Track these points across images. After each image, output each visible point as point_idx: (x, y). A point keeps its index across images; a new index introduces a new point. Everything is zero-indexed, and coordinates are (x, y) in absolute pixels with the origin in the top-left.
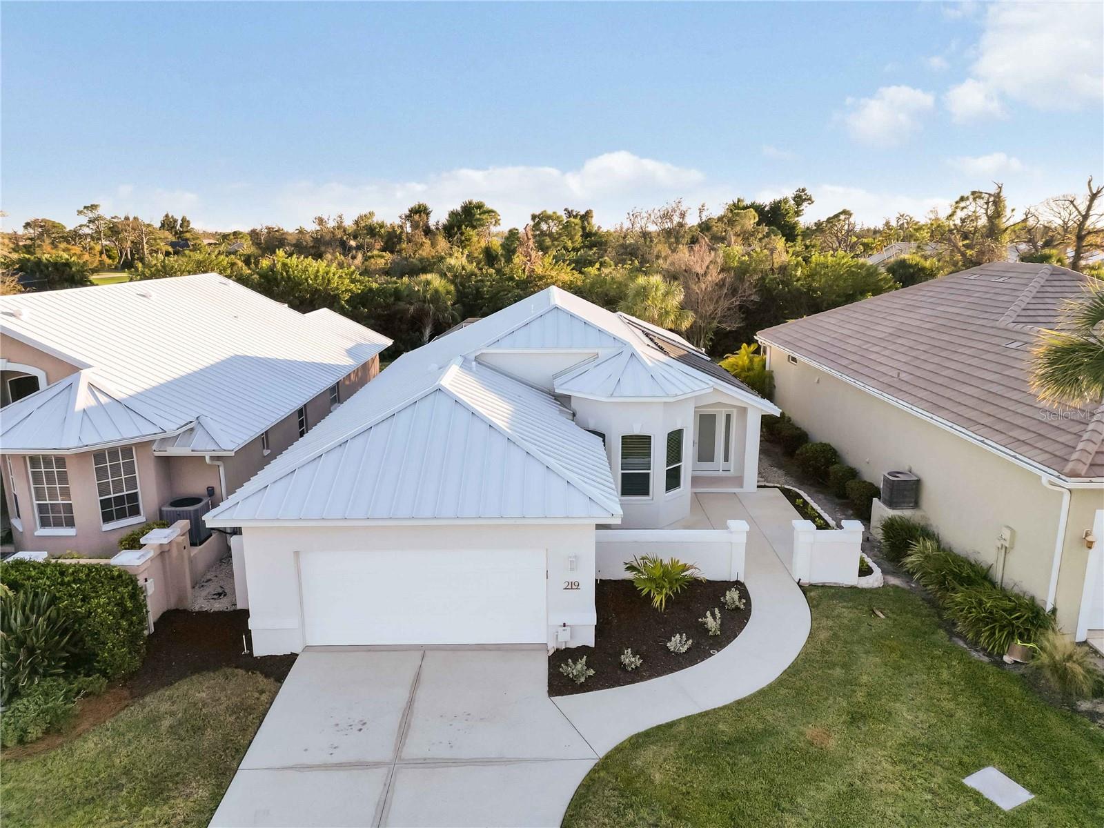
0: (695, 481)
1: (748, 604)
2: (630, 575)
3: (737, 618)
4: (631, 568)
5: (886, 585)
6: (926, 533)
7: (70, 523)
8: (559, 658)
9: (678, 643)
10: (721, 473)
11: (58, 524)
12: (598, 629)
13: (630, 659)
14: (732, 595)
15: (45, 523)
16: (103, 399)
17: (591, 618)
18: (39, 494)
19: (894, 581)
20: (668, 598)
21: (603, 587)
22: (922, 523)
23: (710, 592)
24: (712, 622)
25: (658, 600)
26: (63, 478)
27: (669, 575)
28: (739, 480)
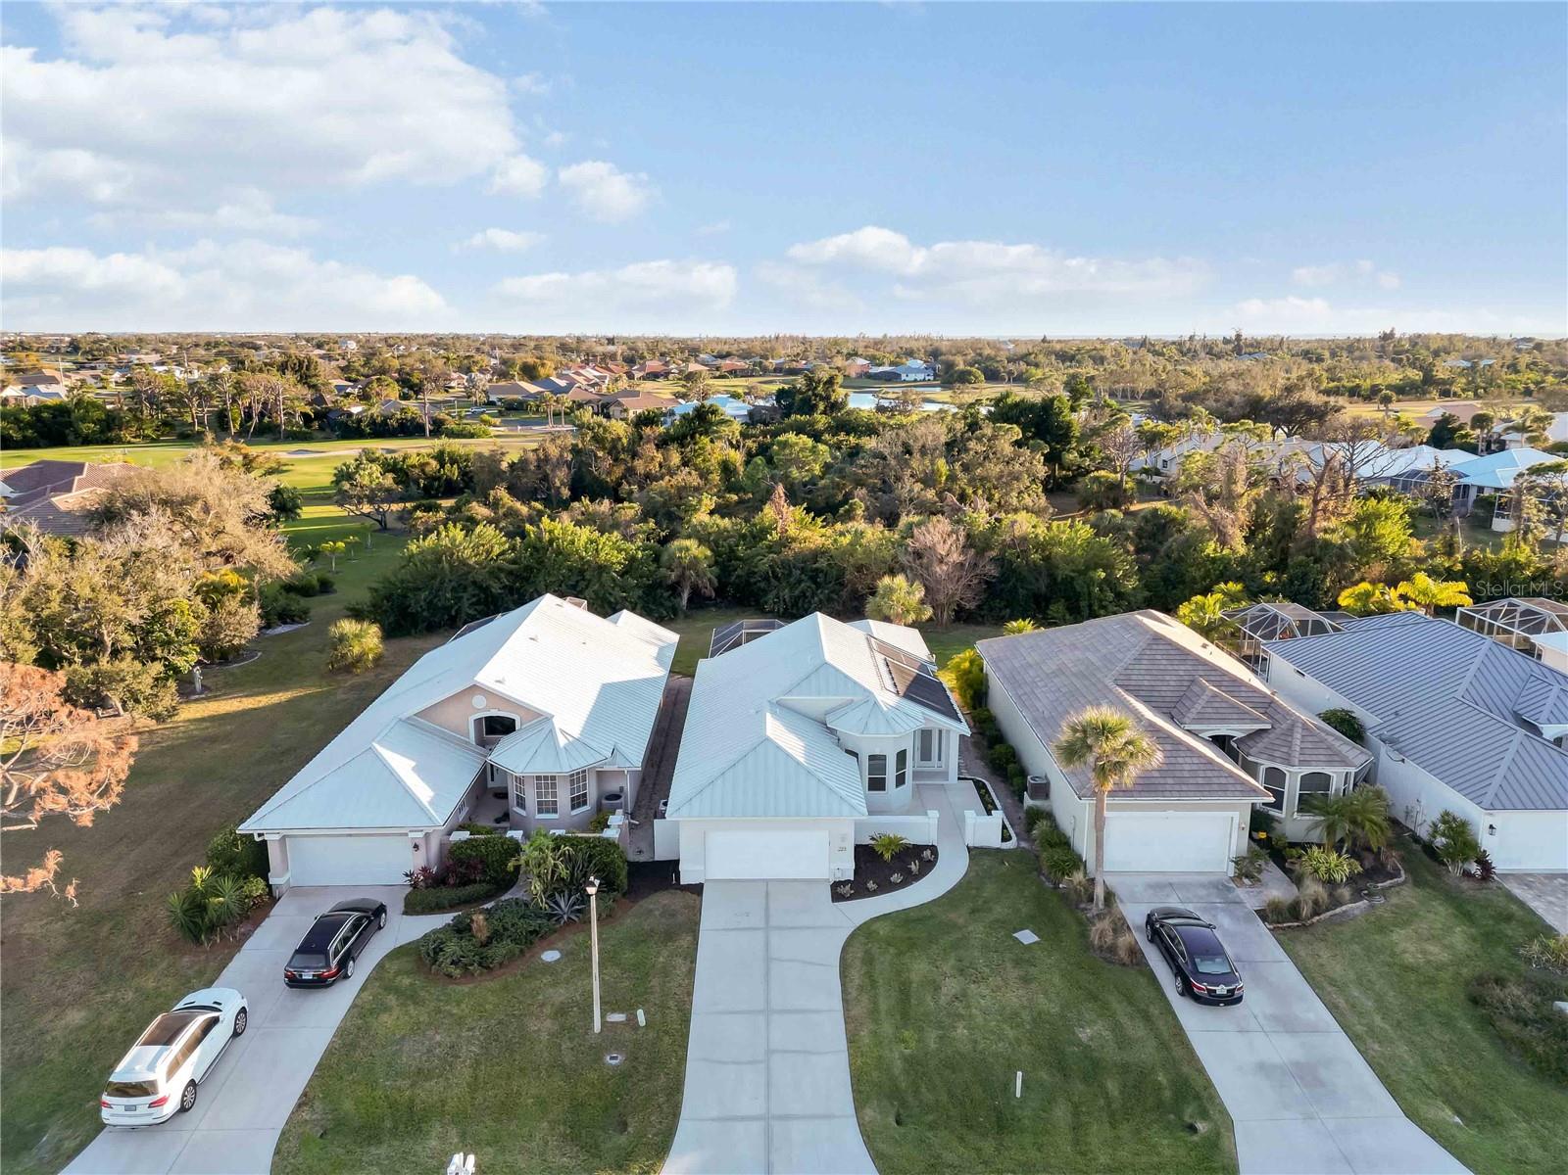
0: (916, 775)
1: (936, 858)
2: (873, 842)
3: (928, 866)
4: (873, 839)
5: (1018, 847)
6: (1049, 816)
7: (555, 811)
8: (836, 885)
9: (896, 878)
10: (936, 769)
11: (548, 812)
12: (856, 872)
13: (871, 885)
14: (927, 854)
15: (540, 811)
16: (571, 739)
17: (852, 865)
18: (539, 795)
19: (1023, 844)
20: (892, 856)
21: (857, 848)
22: (1048, 809)
23: (916, 851)
24: (914, 867)
25: (887, 856)
26: (554, 786)
27: (892, 842)
28: (945, 775)
